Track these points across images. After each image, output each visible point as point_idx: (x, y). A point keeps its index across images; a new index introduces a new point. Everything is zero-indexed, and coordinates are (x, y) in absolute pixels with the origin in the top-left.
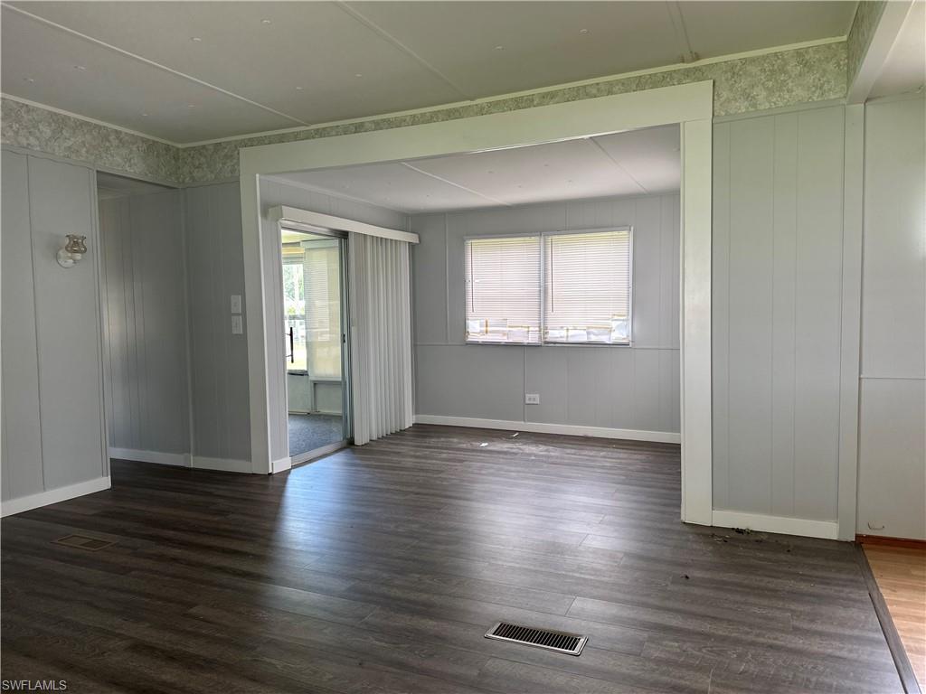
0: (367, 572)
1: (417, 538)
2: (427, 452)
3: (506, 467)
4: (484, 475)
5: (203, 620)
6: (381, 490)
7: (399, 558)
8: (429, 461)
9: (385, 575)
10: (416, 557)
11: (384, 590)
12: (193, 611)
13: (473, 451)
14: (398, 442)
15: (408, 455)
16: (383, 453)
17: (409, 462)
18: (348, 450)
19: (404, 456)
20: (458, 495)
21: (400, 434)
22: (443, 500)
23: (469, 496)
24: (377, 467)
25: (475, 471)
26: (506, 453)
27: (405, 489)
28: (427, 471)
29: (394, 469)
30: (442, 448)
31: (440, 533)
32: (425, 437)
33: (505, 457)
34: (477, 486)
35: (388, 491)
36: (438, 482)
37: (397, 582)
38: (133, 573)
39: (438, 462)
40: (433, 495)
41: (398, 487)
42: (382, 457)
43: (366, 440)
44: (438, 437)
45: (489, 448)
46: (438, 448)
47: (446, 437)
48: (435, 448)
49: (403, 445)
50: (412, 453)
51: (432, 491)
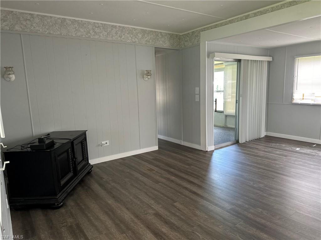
0: (239, 203)
1: (262, 191)
2: (270, 149)
3: (308, 162)
4: (297, 164)
5: (178, 209)
6: (248, 165)
7: (253, 199)
8: (271, 154)
9: (247, 206)
10: (261, 200)
11: (246, 213)
12: (175, 204)
13: (292, 151)
14: (257, 143)
15: (262, 150)
16: (251, 148)
17: (261, 153)
18: (236, 145)
19: (260, 150)
20: (283, 173)
21: (259, 140)
22: (275, 174)
23: (288, 174)
24: (248, 154)
25: (293, 162)
26: (308, 154)
27: (259, 166)
28: (269, 159)
29: (255, 156)
30: (277, 149)
31: (273, 190)
32: (270, 142)
33: (308, 156)
34: (293, 170)
35: (251, 166)
36: (274, 165)
37: (251, 211)
38: (160, 184)
39: (275, 155)
40: (271, 171)
41: (256, 165)
42: (250, 150)
43: (244, 141)
44: (276, 143)
45: (300, 151)
46: (275, 148)
47: (279, 143)
48: (274, 148)
49: (260, 145)
50: (263, 149)
51: (271, 169)
